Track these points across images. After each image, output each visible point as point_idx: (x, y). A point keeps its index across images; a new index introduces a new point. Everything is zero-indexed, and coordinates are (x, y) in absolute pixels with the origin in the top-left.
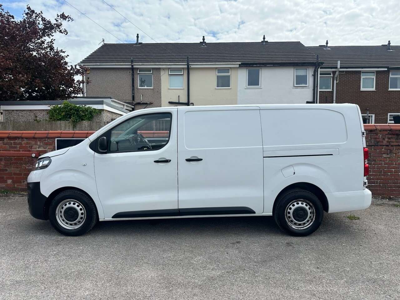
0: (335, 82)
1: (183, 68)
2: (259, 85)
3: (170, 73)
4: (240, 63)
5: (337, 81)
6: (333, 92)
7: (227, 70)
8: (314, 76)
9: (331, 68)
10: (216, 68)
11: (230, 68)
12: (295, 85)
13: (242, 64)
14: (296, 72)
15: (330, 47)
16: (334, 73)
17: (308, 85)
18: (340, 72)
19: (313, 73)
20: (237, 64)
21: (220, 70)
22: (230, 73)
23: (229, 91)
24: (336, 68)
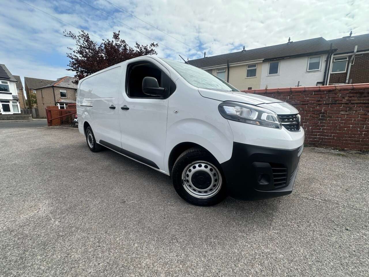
0: (350, 64)
1: (225, 68)
2: (277, 73)
3: (217, 72)
4: (264, 59)
5: (352, 63)
6: (346, 73)
7: (254, 65)
8: (327, 61)
9: (347, 53)
10: (247, 65)
11: (257, 63)
12: (308, 70)
13: (265, 60)
14: (310, 60)
15: (353, 37)
16: (350, 57)
17: (320, 69)
18: (356, 55)
19: (325, 59)
20: (262, 60)
21: (249, 66)
22: (256, 67)
23: (255, 79)
24: (353, 52)
